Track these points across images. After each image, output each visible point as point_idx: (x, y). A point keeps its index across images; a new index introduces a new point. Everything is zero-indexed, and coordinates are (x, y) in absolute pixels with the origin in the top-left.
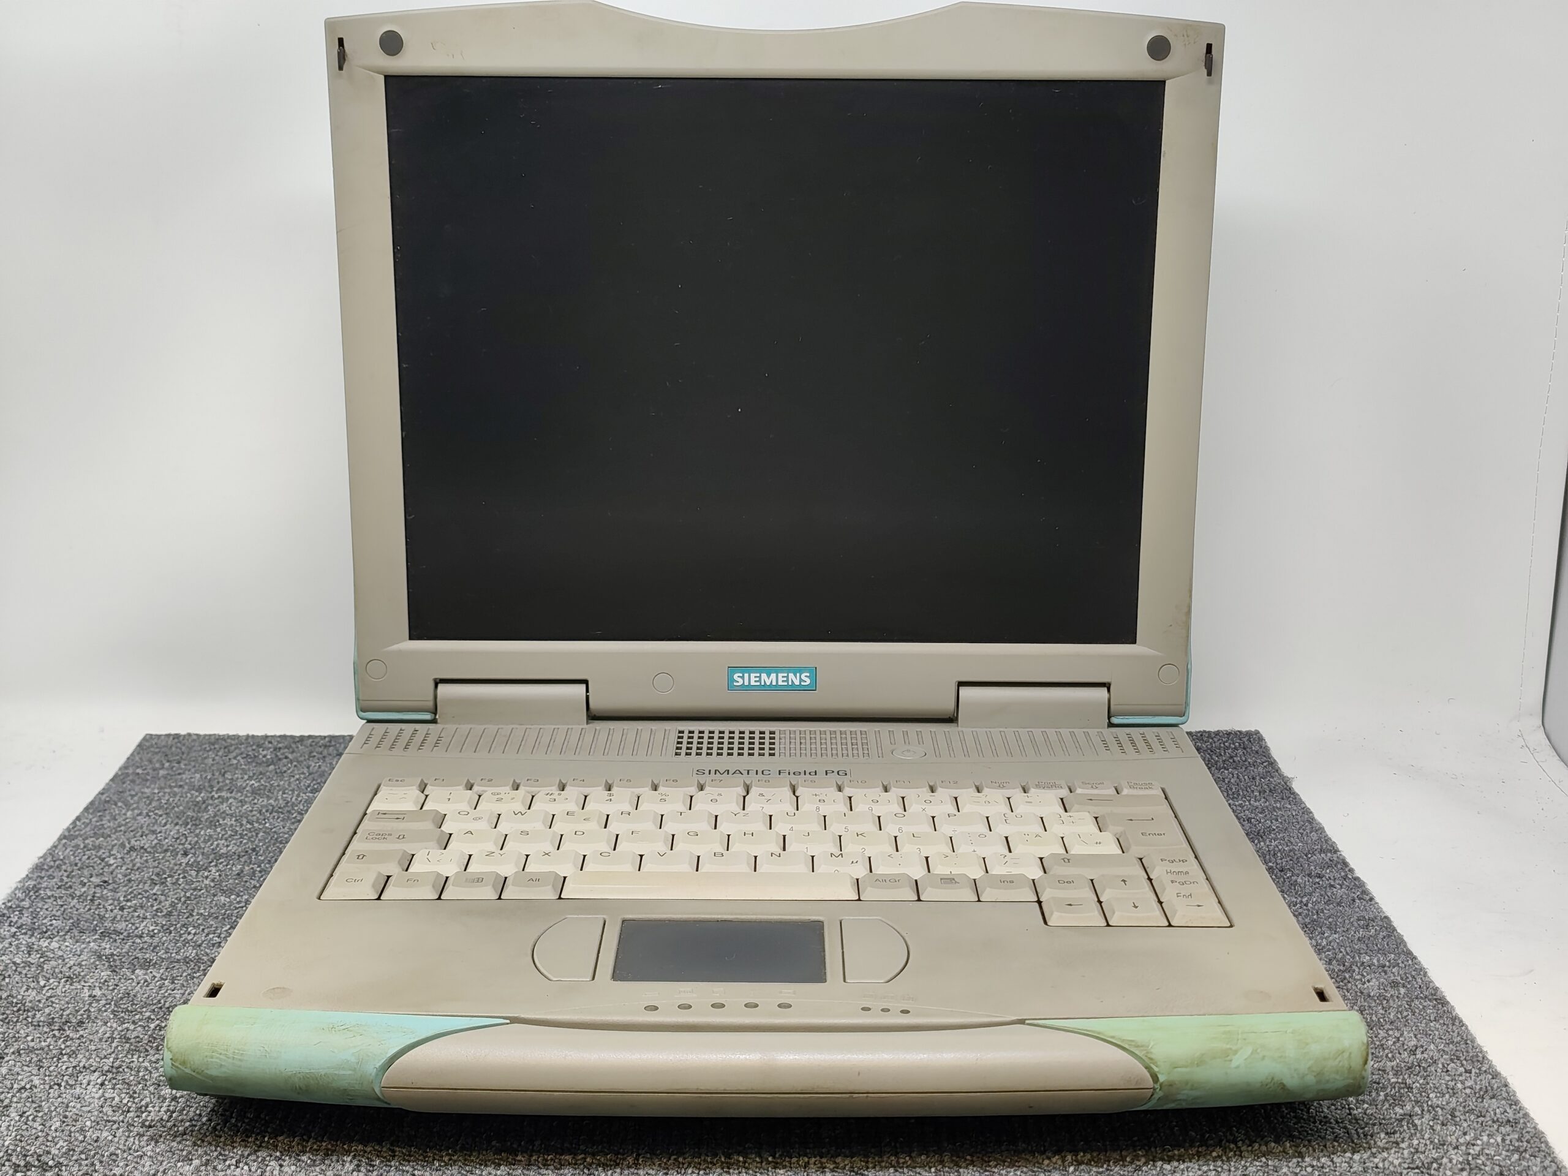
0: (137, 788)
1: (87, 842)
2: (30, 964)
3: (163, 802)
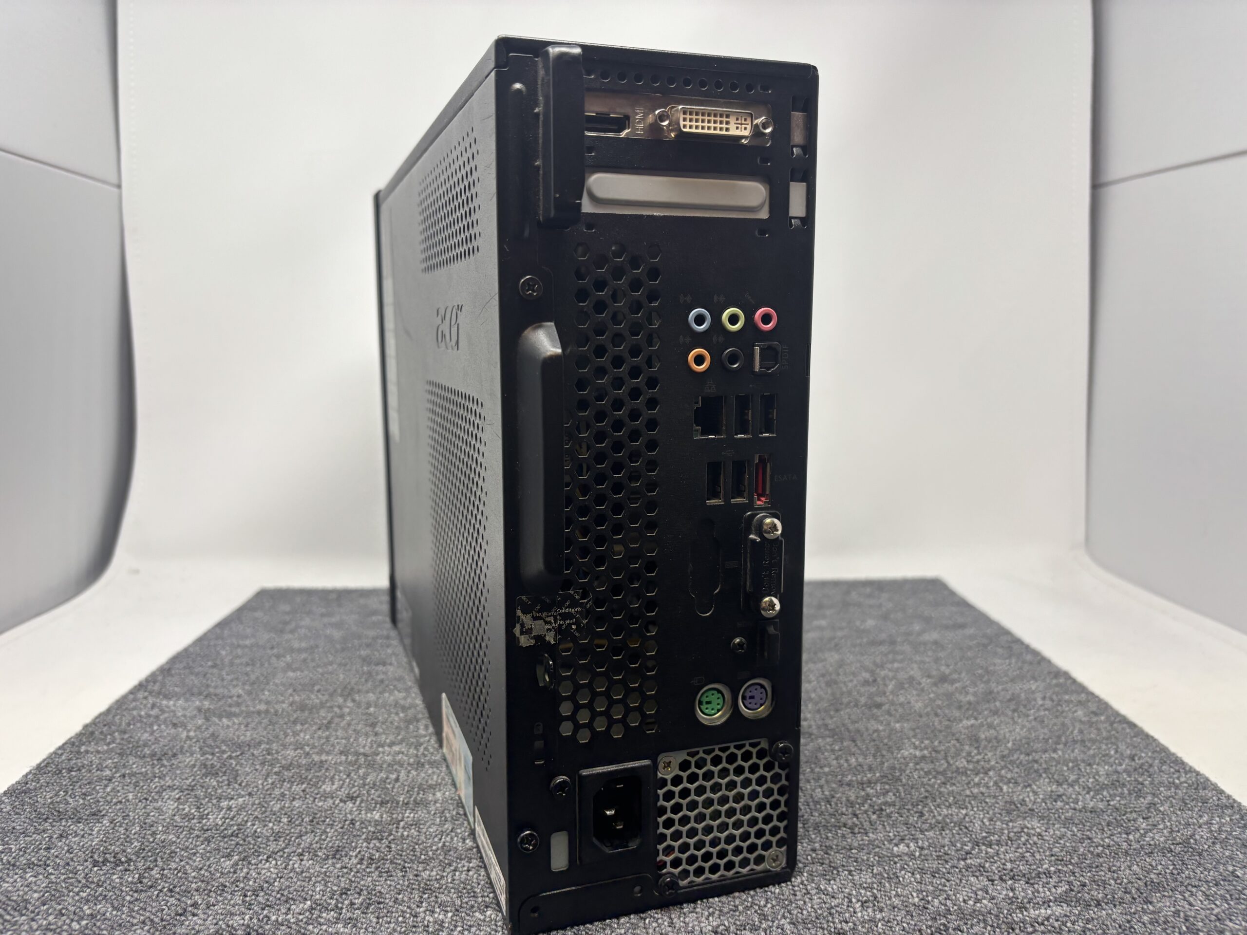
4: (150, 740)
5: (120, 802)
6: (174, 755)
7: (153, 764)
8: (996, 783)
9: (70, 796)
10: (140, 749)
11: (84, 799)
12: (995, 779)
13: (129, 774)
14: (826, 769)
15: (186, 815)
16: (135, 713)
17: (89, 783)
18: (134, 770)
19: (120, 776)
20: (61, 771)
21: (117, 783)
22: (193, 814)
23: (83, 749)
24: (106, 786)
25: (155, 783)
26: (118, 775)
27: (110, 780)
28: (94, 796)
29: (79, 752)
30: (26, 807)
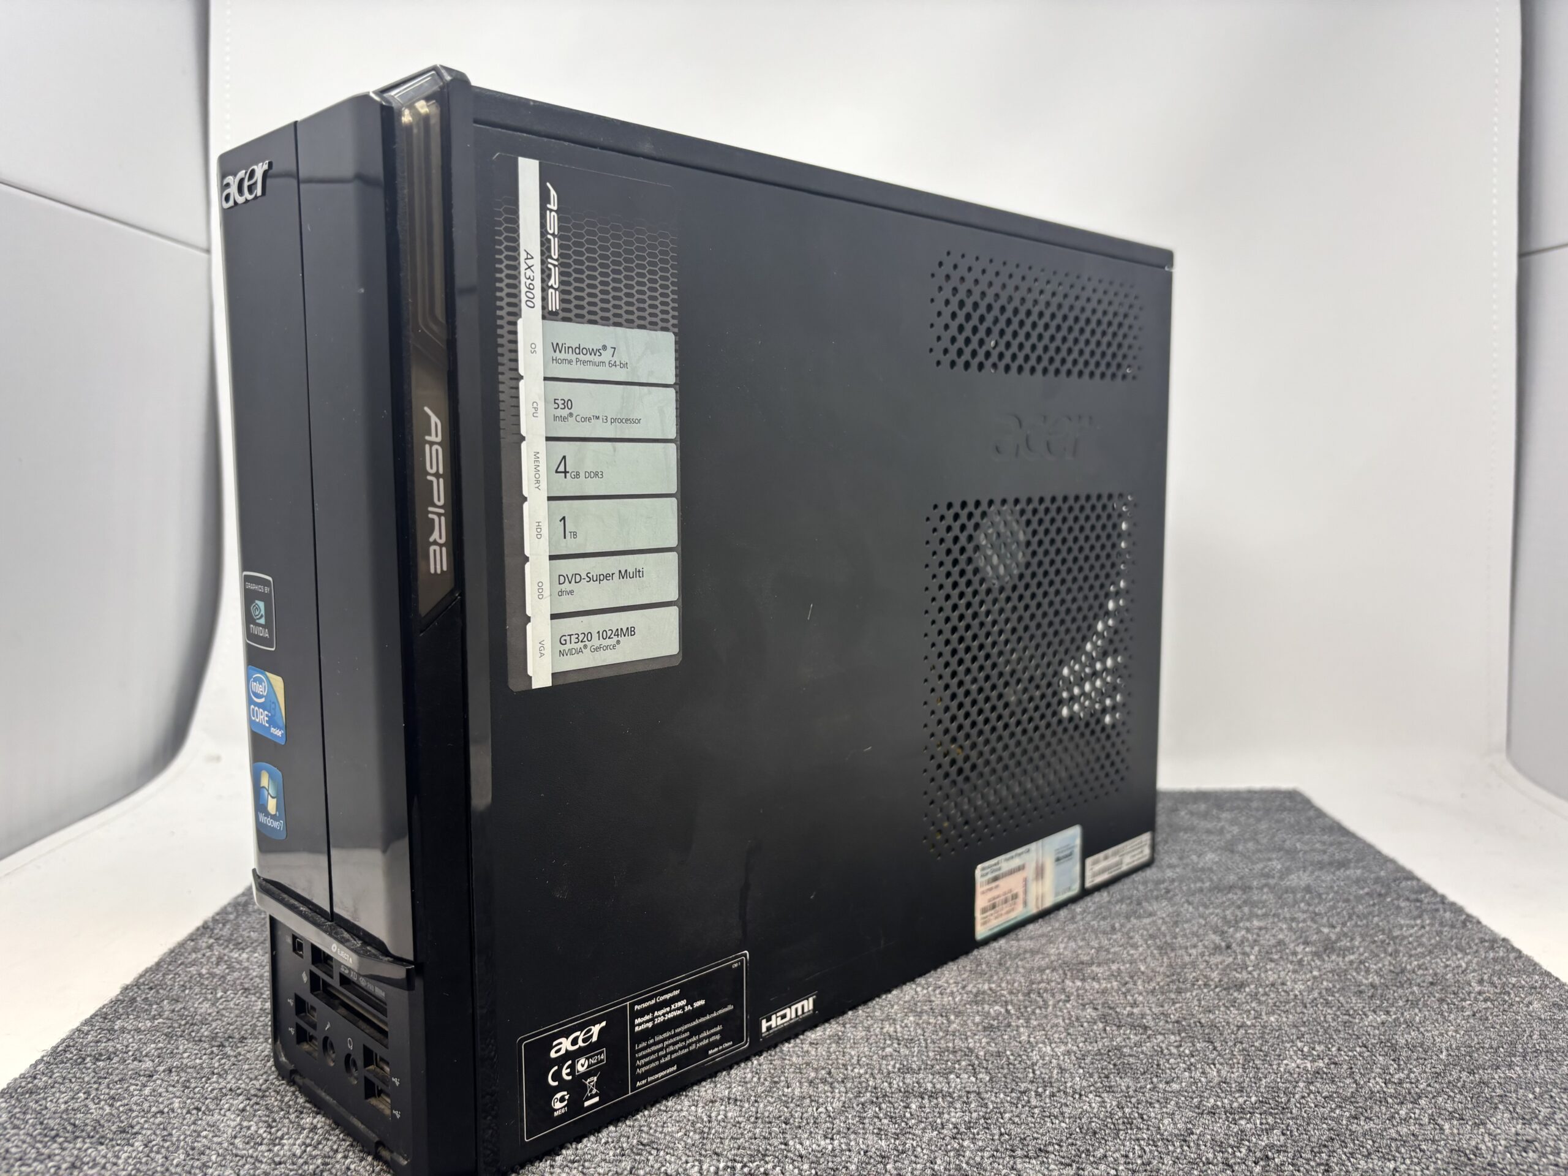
4: (210, 1014)
5: (162, 1112)
6: (243, 1039)
7: (212, 1052)
8: (1432, 1118)
9: (93, 1099)
10: (195, 1027)
11: (111, 1105)
12: (1430, 1112)
13: (177, 1067)
14: (1175, 1086)
15: (252, 1137)
16: (193, 970)
17: (121, 1080)
18: (185, 1061)
19: (164, 1071)
20: (84, 1059)
21: (159, 1082)
22: (261, 1135)
23: (118, 1024)
24: (145, 1086)
25: (211, 1083)
26: (161, 1069)
27: (151, 1076)
28: (126, 1101)
29: (111, 1030)
30: (28, 1116)
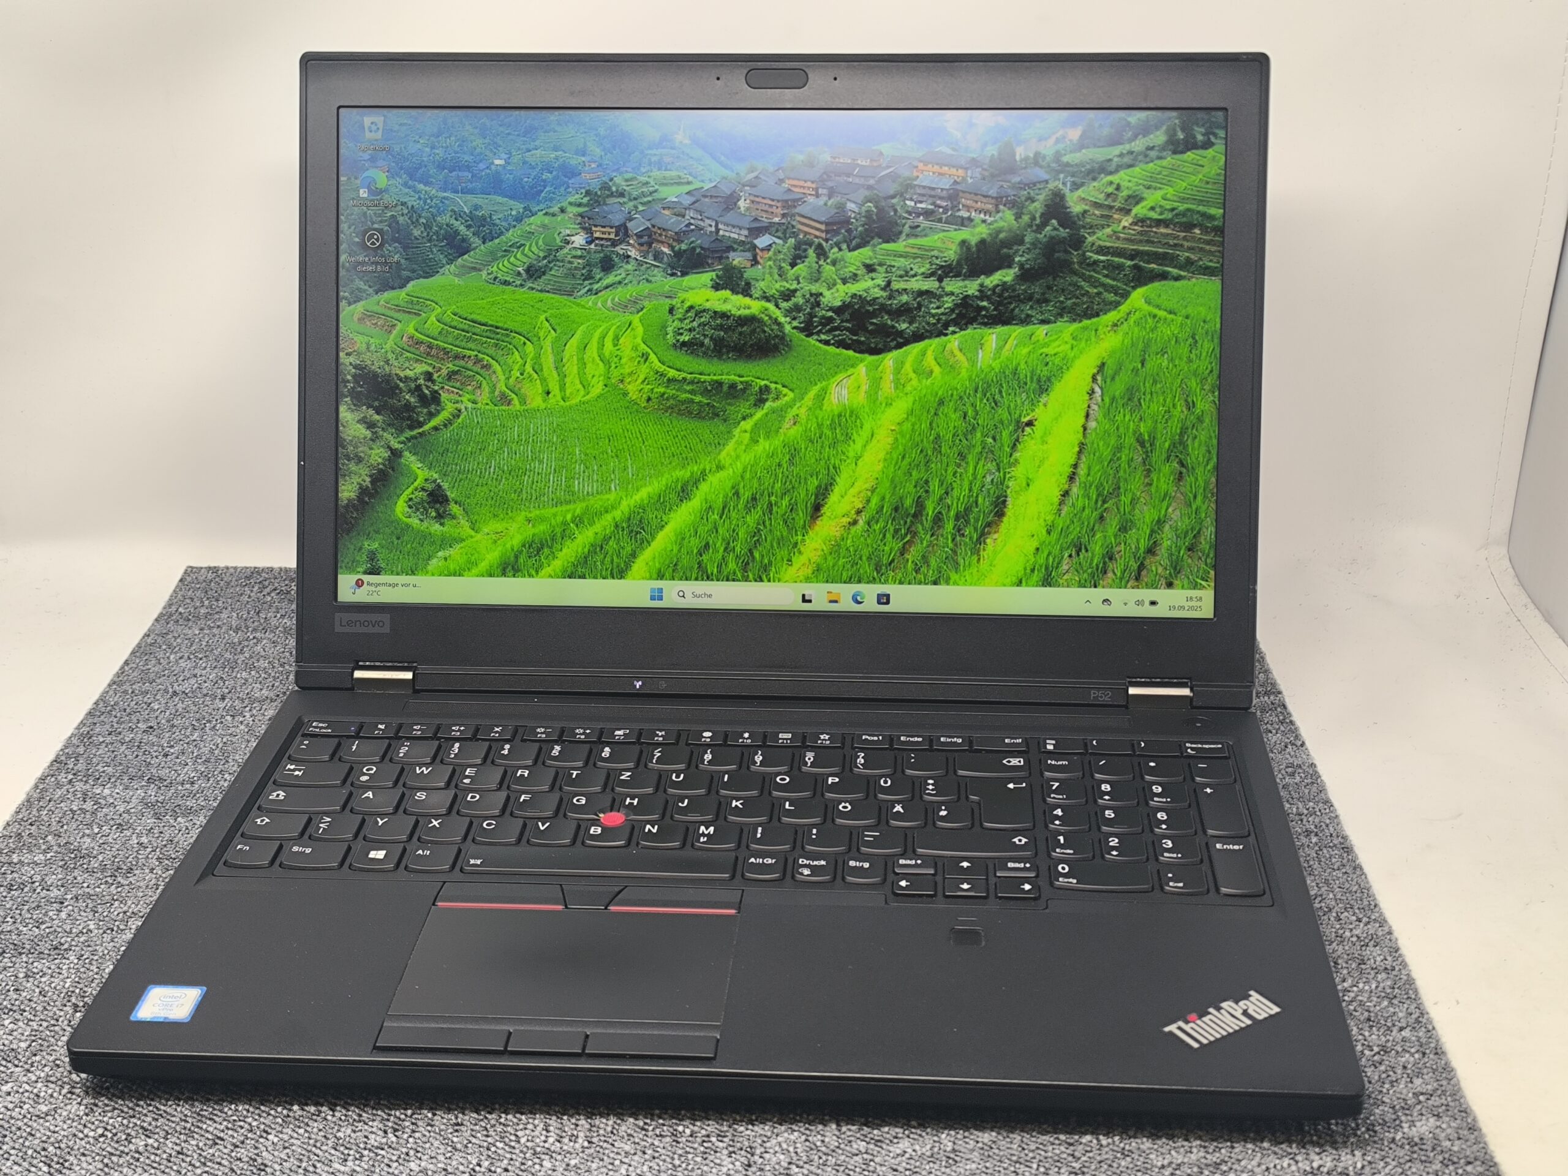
0: (179, 629)
1: (134, 687)
2: (84, 811)
3: (204, 643)
